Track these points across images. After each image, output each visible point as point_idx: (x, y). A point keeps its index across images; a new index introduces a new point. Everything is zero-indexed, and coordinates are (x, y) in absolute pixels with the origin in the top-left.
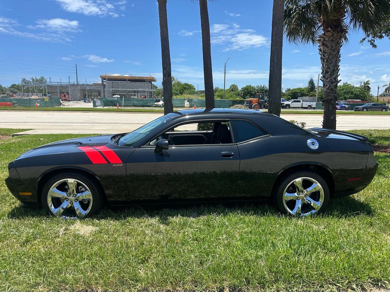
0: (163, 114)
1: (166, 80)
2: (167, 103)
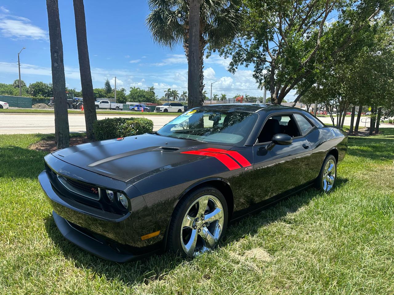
0: (54, 115)
1: (58, 67)
2: (61, 97)
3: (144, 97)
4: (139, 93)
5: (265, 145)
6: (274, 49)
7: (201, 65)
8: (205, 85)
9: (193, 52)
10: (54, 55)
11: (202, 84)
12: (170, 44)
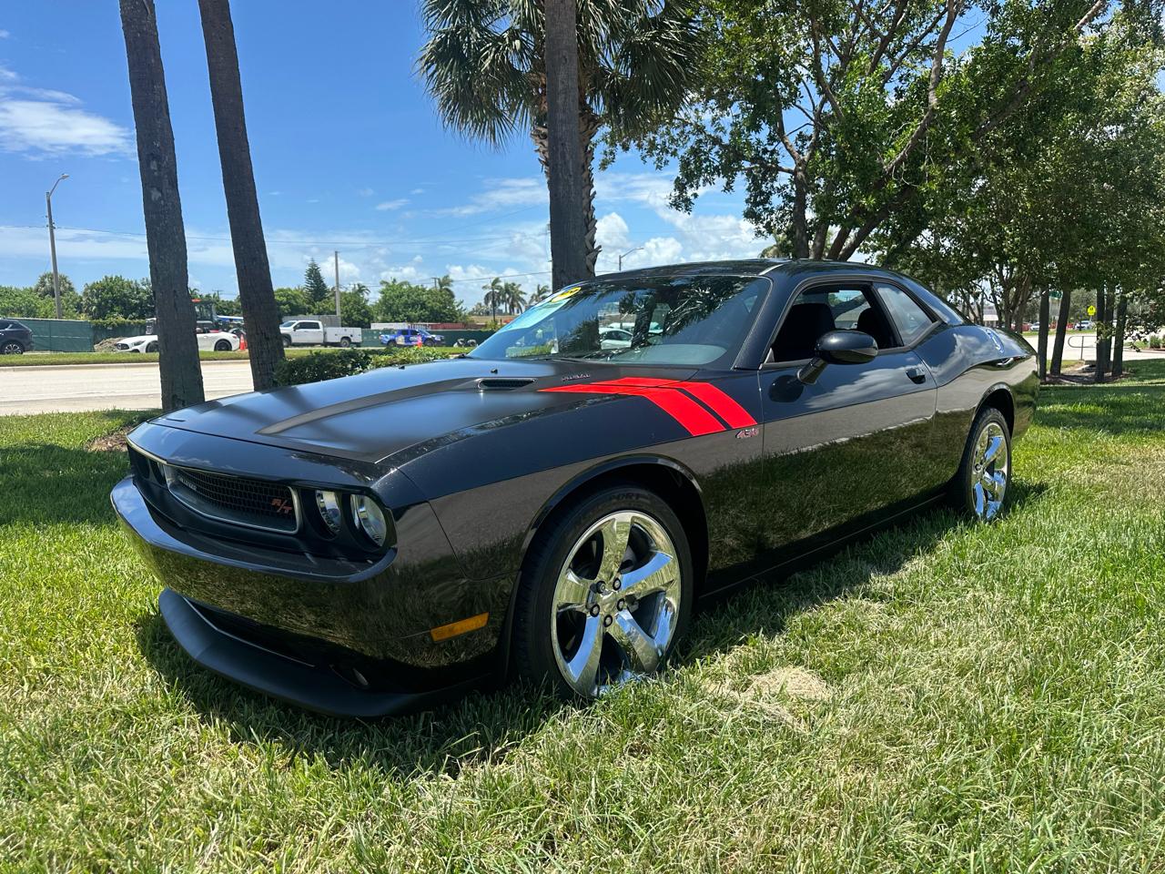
1: (162, 202)
2: (175, 291)
3: (423, 306)
4: (408, 296)
5: (797, 367)
6: (801, 133)
7: (586, 189)
8: (600, 247)
9: (561, 139)
10: (149, 165)
11: (593, 245)
12: (493, 132)
